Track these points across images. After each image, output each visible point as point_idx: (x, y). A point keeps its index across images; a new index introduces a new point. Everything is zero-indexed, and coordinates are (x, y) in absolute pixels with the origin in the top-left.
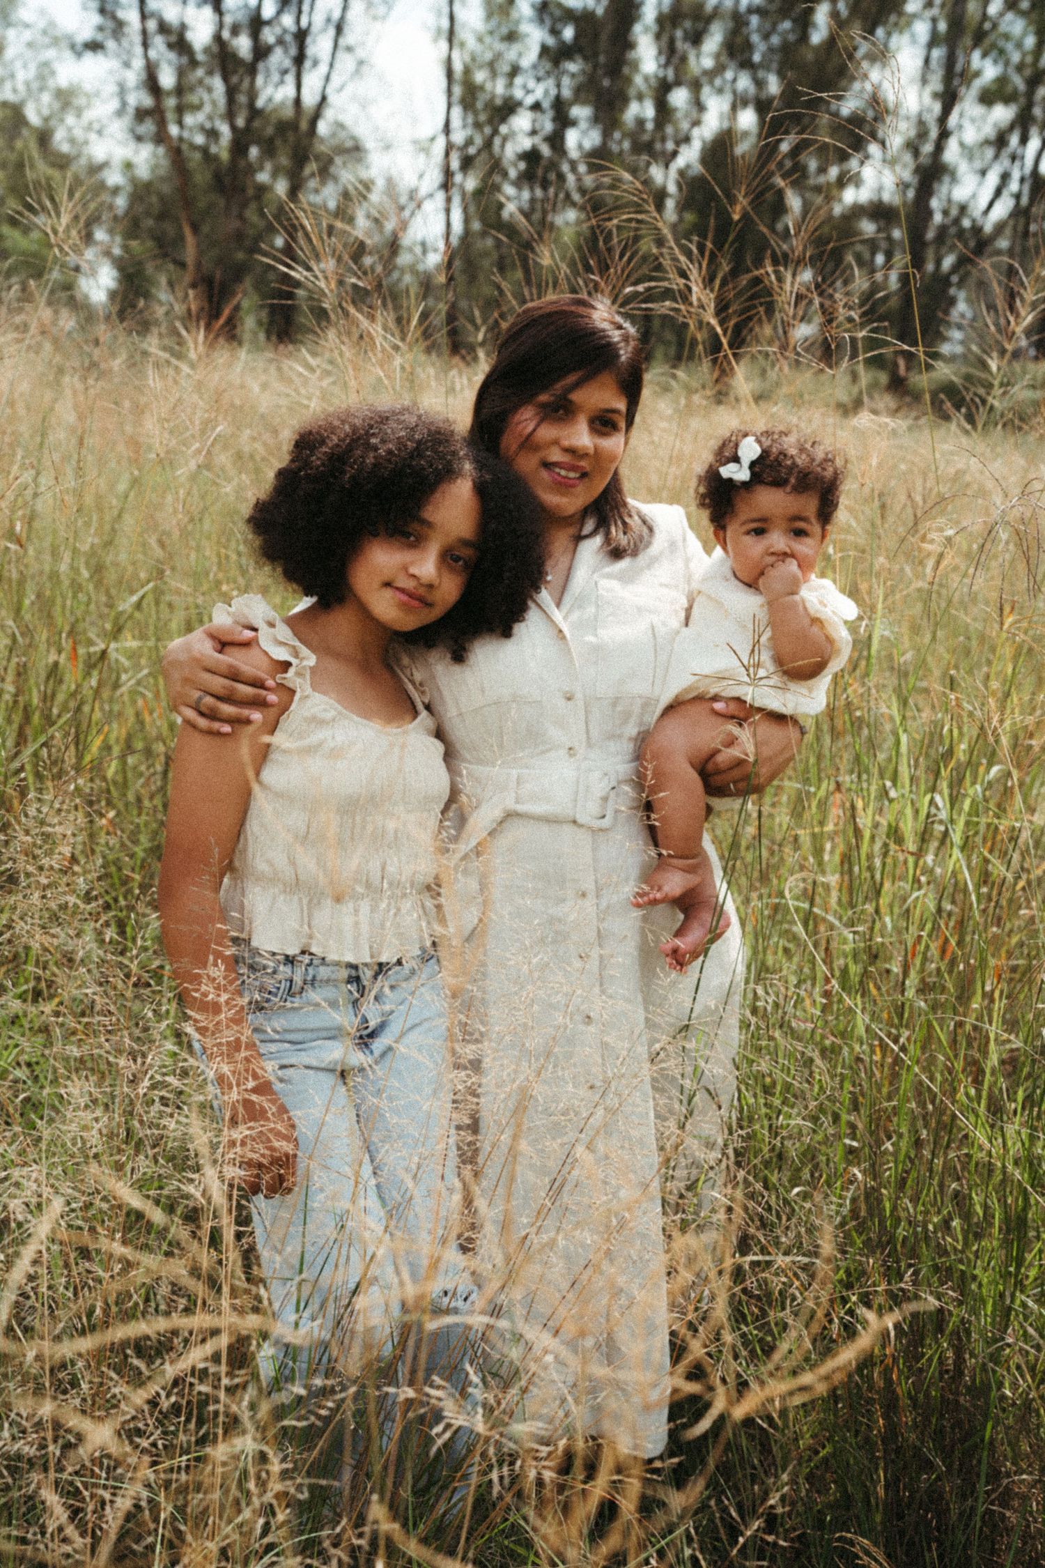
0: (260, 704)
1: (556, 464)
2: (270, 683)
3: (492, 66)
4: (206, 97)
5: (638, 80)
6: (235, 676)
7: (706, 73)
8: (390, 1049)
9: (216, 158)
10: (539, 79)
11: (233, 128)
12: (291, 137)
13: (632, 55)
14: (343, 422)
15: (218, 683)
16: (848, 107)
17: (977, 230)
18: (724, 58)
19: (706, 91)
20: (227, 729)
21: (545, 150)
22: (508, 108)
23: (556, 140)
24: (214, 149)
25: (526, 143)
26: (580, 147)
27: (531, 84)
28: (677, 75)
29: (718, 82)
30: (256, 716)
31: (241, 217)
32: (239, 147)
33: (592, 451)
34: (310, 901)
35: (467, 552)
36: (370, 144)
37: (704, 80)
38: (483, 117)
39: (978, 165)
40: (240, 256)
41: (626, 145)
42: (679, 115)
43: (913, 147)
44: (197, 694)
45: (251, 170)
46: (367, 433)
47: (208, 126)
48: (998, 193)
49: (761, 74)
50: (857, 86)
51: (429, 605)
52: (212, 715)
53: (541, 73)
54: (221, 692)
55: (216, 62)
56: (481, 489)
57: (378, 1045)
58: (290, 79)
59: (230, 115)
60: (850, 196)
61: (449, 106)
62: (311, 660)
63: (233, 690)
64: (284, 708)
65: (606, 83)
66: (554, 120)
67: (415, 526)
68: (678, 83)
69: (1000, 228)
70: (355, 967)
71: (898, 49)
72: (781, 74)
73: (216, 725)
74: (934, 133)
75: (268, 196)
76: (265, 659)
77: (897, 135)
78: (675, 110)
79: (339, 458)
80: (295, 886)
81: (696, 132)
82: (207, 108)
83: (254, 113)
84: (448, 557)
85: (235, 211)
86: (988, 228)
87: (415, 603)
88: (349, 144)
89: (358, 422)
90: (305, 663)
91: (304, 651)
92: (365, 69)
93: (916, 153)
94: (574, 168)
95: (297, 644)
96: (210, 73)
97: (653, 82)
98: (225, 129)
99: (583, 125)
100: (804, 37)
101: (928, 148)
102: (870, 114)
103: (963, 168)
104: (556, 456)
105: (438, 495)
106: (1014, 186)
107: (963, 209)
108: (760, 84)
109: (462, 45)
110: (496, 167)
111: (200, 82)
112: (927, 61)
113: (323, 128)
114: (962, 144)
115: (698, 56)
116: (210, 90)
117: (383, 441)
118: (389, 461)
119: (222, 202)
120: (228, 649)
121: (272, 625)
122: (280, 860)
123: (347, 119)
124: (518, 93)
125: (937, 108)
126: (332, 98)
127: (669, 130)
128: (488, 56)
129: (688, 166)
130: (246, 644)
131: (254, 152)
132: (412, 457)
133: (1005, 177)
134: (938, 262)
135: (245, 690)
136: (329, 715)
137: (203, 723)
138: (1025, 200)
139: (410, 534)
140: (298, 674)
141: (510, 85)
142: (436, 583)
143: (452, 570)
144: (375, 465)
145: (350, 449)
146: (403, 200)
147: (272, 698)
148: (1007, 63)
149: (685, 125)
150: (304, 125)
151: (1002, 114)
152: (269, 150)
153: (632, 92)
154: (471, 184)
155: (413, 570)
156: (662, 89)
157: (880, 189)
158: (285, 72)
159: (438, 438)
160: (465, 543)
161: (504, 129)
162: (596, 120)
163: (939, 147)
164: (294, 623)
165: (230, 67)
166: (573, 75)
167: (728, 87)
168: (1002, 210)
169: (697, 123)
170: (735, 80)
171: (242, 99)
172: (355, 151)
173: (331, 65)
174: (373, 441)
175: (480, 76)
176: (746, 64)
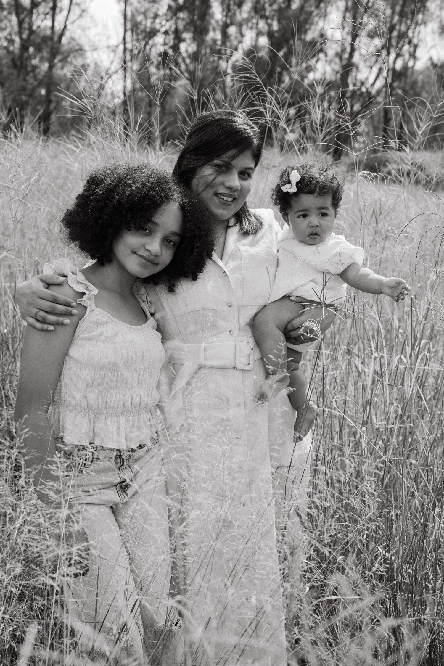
0: (68, 314)
1: (222, 194)
2: (74, 304)
3: (144, 13)
4: (8, 24)
5: (213, 22)
6: (55, 301)
7: (244, 20)
8: (136, 492)
9: (13, 52)
10: (167, 20)
11: (21, 38)
12: (49, 43)
13: (211, 11)
14: (112, 172)
15: (46, 305)
16: (309, 37)
17: (368, 93)
18: (253, 14)
19: (244, 28)
20: (51, 328)
21: (170, 52)
22: (152, 33)
23: (176, 48)
24: (11, 48)
25: (162, 49)
26: (187, 51)
27: (164, 22)
28: (231, 21)
29: (250, 24)
30: (67, 321)
31: (25, 80)
32: (24, 47)
33: (239, 188)
34: (94, 417)
35: (176, 239)
36: (87, 48)
37: (244, 23)
38: (141, 37)
39: (368, 64)
40: (24, 98)
41: (208, 51)
42: (232, 38)
43: (339, 55)
44: (35, 310)
45: (30, 58)
46: (126, 177)
47: (9, 37)
48: (378, 76)
49: (269, 21)
50: (313, 27)
51: (157, 264)
52: (43, 321)
53: (168, 17)
54: (48, 309)
55: (13, 9)
56: (182, 207)
57: (130, 491)
58: (49, 17)
59: (20, 33)
60: (311, 76)
61: (125, 31)
62: (95, 291)
63: (54, 308)
64: (81, 317)
65: (199, 23)
66: (175, 39)
67: (150, 225)
68: (232, 24)
69: (379, 92)
70: (119, 450)
71: (331, 12)
72: (279, 22)
73: (46, 326)
74: (348, 49)
75: (37, 71)
76: (72, 291)
77: (332, 49)
78: (231, 35)
79: (111, 191)
80: (87, 409)
81: (240, 46)
82: (8, 30)
83: (31, 32)
84: (165, 241)
85: (22, 77)
86: (374, 91)
87: (149, 264)
88: (77, 47)
89: (121, 172)
90: (92, 293)
91: (91, 286)
92: (85, 14)
93: (341, 58)
94: (184, 61)
95: (88, 283)
96: (10, 13)
97: (221, 23)
98: (17, 39)
99: (188, 41)
100: (289, 6)
101: (346, 56)
102: (320, 40)
103: (361, 65)
104: (222, 190)
105: (161, 209)
106: (385, 74)
107: (362, 84)
108: (270, 26)
109: (131, 4)
110: (147, 59)
111: (6, 17)
112: (344, 17)
113: (64, 40)
114: (361, 55)
115: (241, 12)
116: (10, 21)
117: (134, 182)
118: (138, 193)
119: (15, 72)
120: (52, 287)
121: (74, 274)
122: (79, 396)
123: (76, 36)
124: (158, 26)
125: (349, 39)
126: (69, 27)
127: (228, 44)
128: (143, 10)
129: (237, 61)
130: (60, 285)
131: (31, 49)
132: (149, 191)
133: (380, 70)
134: (352, 107)
135: (61, 308)
136: (105, 320)
137: (39, 325)
138: (389, 81)
139: (147, 229)
140: (89, 299)
141: (153, 22)
142: (160, 254)
143: (167, 247)
144: (130, 195)
145: (117, 186)
146: (103, 74)
147: (75, 311)
148: (379, 21)
149: (235, 43)
150: (56, 38)
151: (378, 42)
152: (39, 49)
153: (211, 28)
154: (136, 66)
155: (148, 247)
156: (225, 27)
157: (325, 73)
158: (47, 14)
159: (161, 181)
160: (175, 234)
161: (151, 42)
162: (194, 39)
163: (351, 55)
164: (86, 272)
165: (20, 10)
166: (183, 19)
167: (254, 26)
168: (379, 84)
169: (240, 42)
170: (257, 24)
171: (26, 25)
172: (80, 50)
173: (69, 12)
174: (129, 182)
175: (140, 18)
176: (263, 17)
